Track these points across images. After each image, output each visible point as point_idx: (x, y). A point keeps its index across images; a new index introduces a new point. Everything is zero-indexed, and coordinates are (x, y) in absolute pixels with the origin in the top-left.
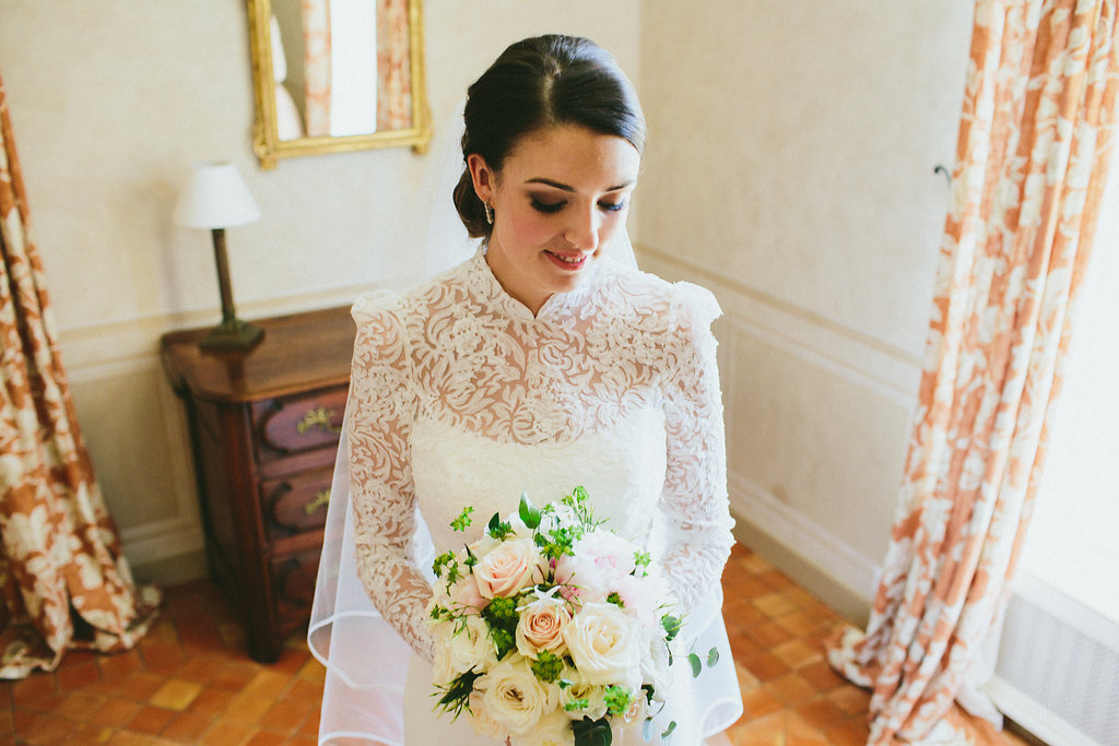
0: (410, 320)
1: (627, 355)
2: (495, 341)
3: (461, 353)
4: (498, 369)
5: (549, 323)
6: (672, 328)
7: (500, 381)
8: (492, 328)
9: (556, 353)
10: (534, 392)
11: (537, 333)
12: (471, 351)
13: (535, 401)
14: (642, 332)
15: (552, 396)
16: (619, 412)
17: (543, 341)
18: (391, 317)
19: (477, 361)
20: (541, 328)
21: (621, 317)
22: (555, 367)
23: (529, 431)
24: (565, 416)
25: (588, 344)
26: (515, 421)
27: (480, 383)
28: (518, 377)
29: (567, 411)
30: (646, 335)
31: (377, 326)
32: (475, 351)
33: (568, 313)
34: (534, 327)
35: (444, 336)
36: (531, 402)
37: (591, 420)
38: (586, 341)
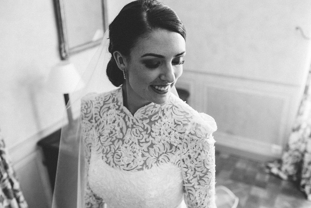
0: (96, 106)
1: (167, 139)
2: (119, 121)
3: (108, 123)
4: (117, 132)
5: (138, 120)
6: (187, 132)
7: (116, 137)
8: (119, 116)
9: (138, 132)
10: (125, 145)
11: (133, 122)
12: (111, 122)
13: (125, 149)
14: (175, 131)
15: (131, 148)
16: (156, 162)
17: (134, 126)
18: (91, 103)
19: (112, 127)
20: (135, 121)
21: (168, 123)
22: (136, 137)
23: (119, 160)
24: (133, 158)
25: (152, 131)
26: (116, 154)
27: (111, 135)
28: (121, 137)
29: (134, 156)
30: (177, 133)
31: (86, 105)
32: (113, 123)
33: (147, 117)
34: (132, 120)
35: (105, 114)
36: (123, 148)
37: (143, 162)
38: (151, 129)
